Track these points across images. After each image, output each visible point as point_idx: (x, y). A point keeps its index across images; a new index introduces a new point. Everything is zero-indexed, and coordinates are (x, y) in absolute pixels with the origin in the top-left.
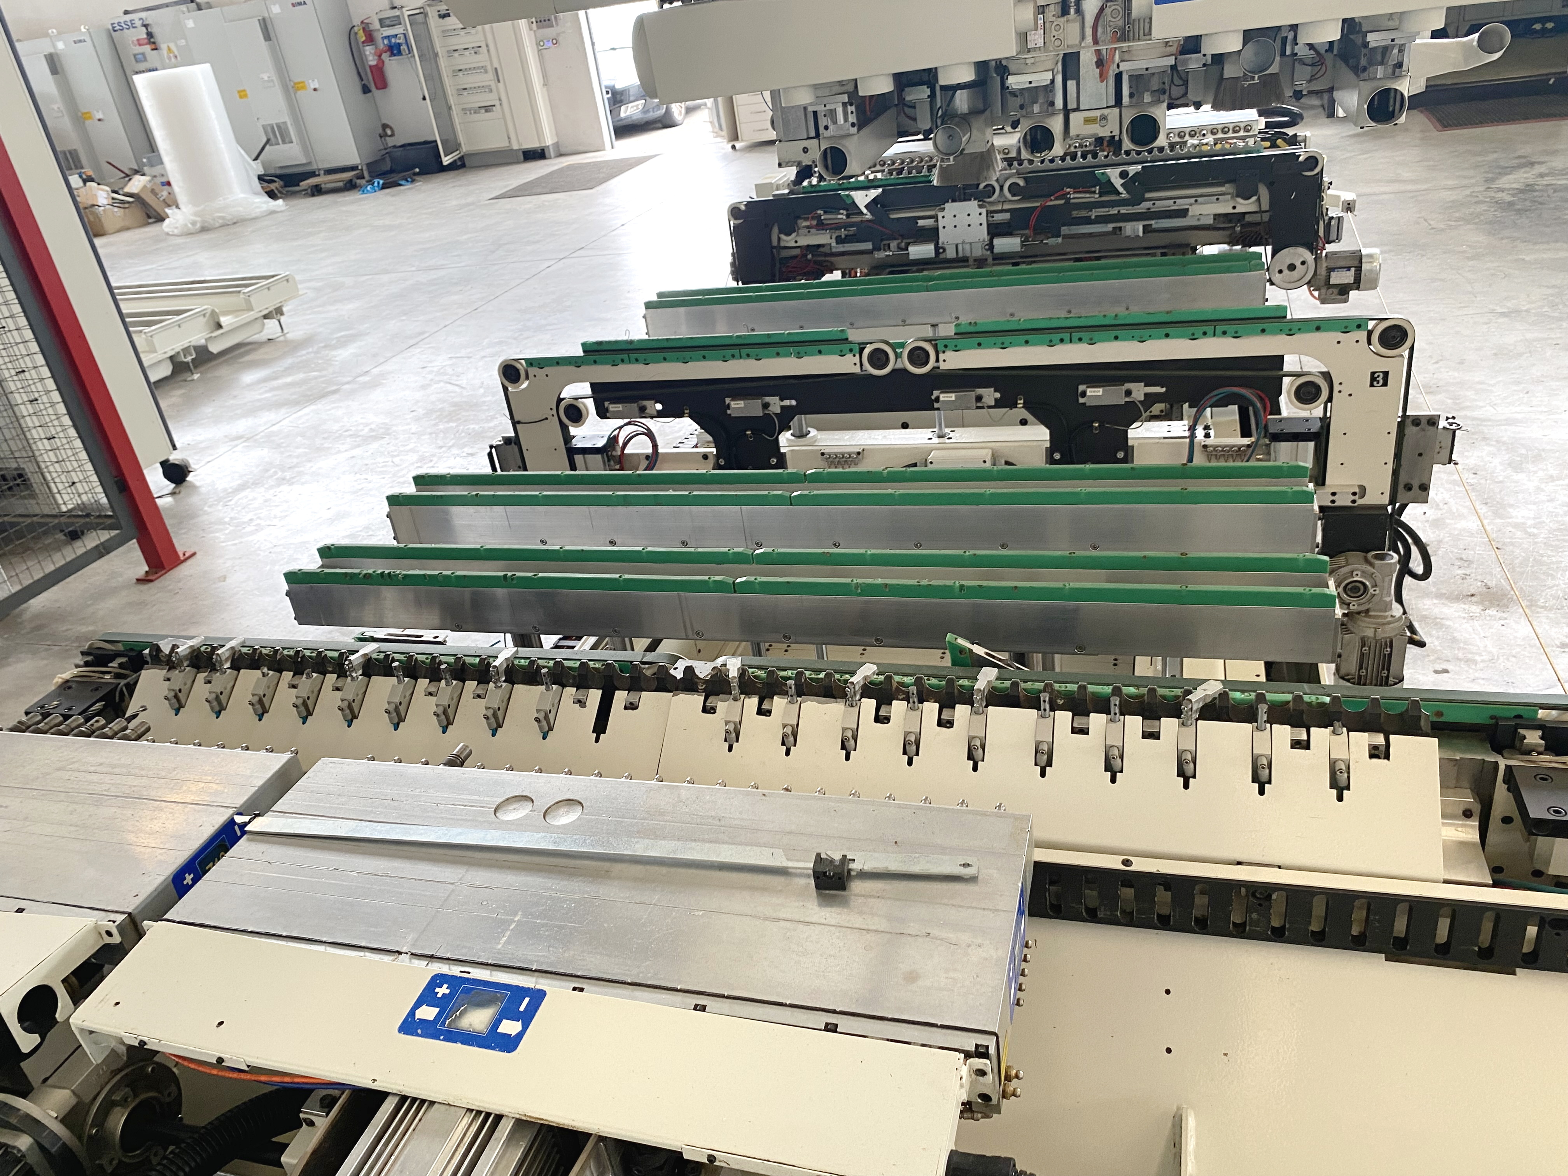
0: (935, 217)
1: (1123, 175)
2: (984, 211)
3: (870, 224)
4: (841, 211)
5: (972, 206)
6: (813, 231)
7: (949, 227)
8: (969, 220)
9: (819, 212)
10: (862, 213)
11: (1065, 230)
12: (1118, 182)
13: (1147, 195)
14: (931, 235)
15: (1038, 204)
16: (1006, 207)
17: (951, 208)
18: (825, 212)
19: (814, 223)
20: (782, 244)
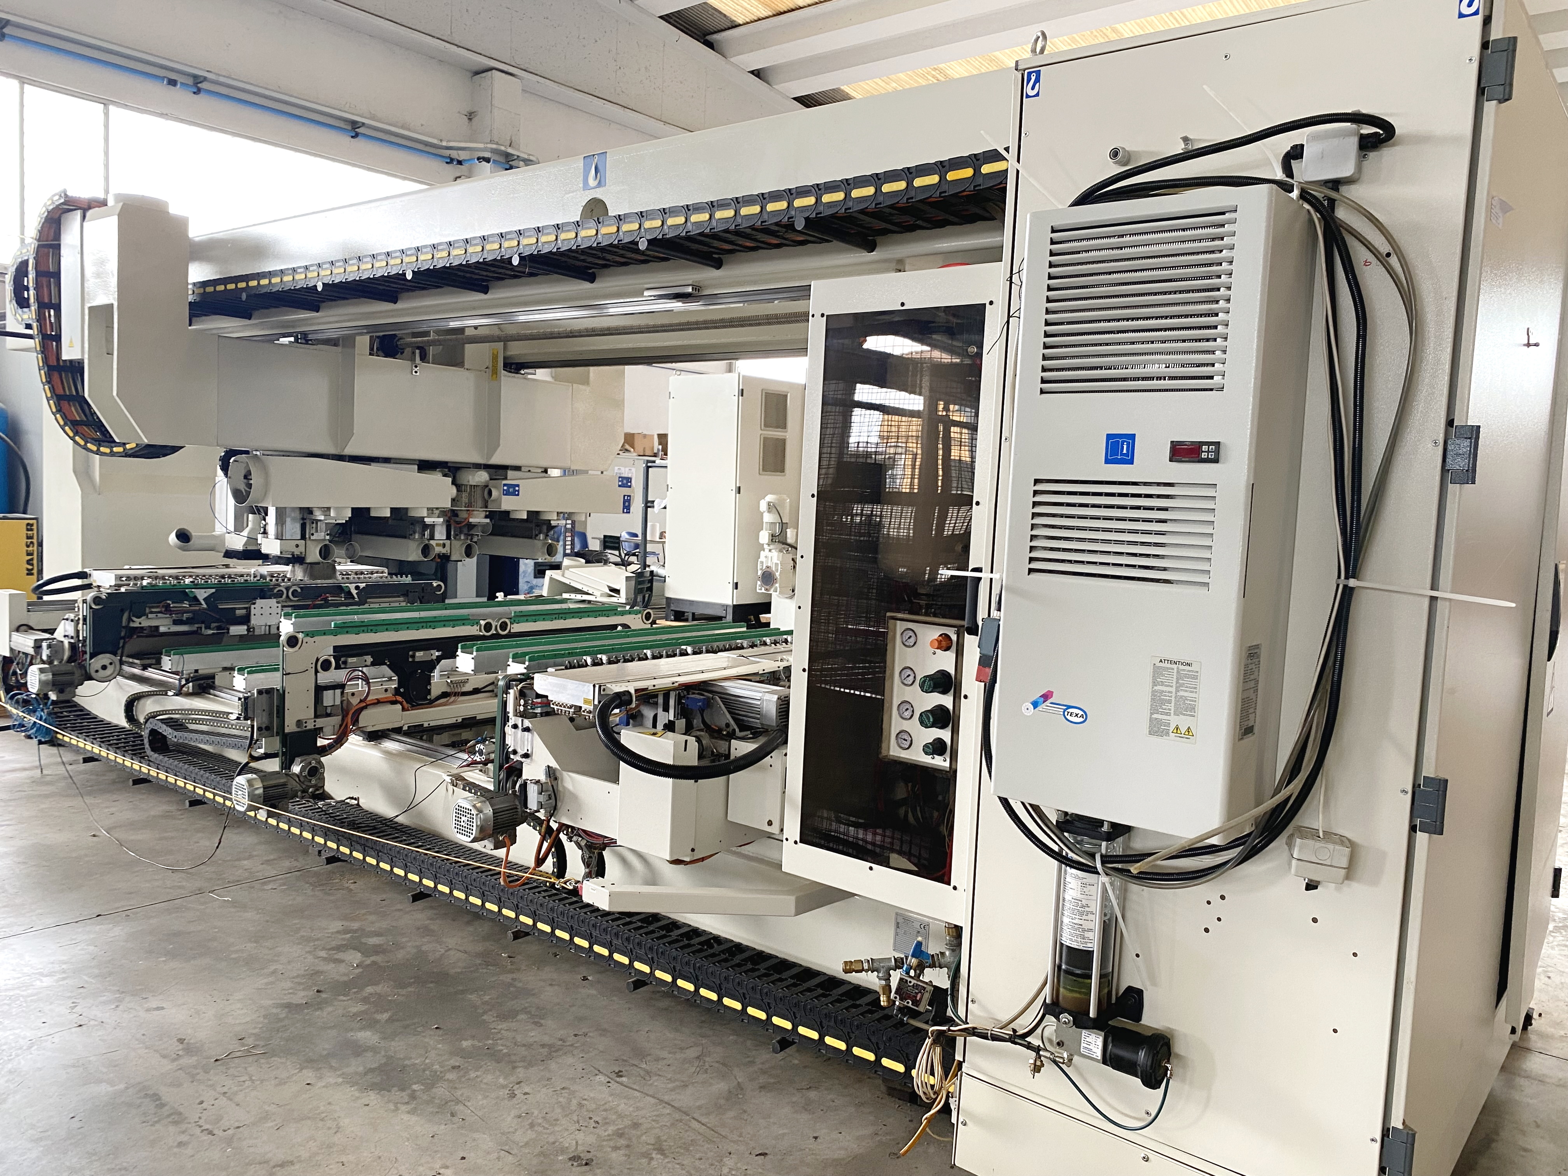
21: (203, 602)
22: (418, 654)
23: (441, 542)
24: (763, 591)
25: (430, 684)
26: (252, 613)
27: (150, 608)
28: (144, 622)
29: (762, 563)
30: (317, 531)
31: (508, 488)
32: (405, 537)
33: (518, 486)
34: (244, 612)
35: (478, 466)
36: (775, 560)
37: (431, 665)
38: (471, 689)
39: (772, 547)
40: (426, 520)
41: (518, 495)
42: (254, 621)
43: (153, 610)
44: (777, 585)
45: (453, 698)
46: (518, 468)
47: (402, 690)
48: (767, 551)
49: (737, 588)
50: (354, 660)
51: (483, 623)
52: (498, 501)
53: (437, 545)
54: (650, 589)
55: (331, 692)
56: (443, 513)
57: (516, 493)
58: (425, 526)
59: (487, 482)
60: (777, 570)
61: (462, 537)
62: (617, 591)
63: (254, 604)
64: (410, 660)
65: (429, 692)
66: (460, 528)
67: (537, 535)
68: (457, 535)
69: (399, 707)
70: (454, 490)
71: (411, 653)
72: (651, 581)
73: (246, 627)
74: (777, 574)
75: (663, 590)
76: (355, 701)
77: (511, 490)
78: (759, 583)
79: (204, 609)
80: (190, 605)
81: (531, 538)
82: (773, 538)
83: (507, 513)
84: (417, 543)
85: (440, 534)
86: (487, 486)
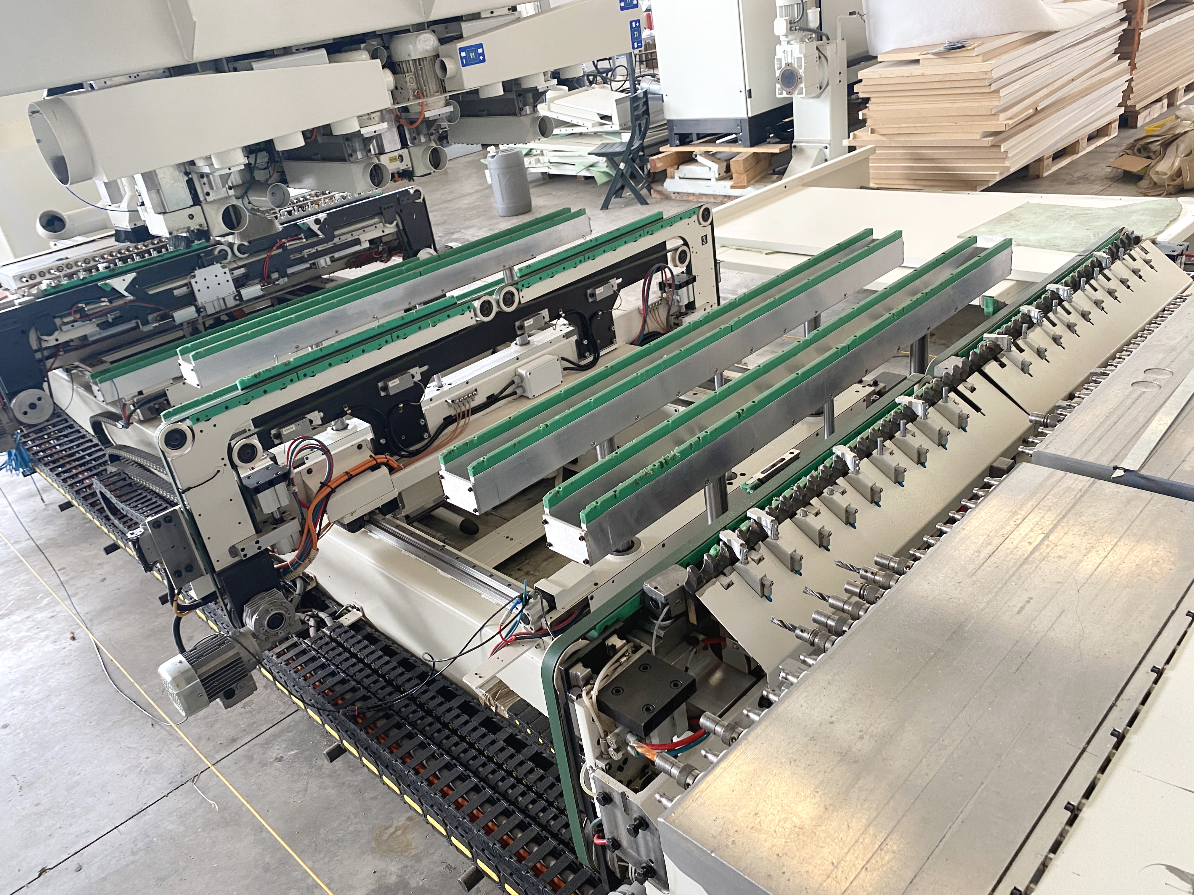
0: (189, 285)
1: (317, 221)
2: (227, 270)
3: (133, 304)
4: (103, 299)
5: (216, 268)
6: (79, 323)
7: (204, 289)
8: (217, 280)
9: (80, 305)
10: (123, 296)
11: (290, 271)
12: (315, 228)
13: (336, 233)
14: (190, 299)
15: (265, 256)
16: (241, 263)
17: (200, 273)
18: (87, 304)
19: (78, 316)
20: (44, 345)
21: (126, 294)
22: (391, 384)
23: (396, 154)
24: (785, 95)
25: (422, 416)
26: (196, 291)
27: (62, 317)
28: (62, 336)
29: (780, 60)
30: (212, 188)
31: (468, 54)
32: (343, 160)
33: (481, 46)
34: (184, 290)
35: (420, 27)
36: (797, 54)
37: (418, 390)
38: (484, 400)
39: (790, 37)
40: (363, 131)
41: (484, 61)
42: (201, 298)
43: (65, 320)
44: (803, 85)
45: (462, 422)
46: (476, 16)
47: (382, 441)
48: (784, 43)
49: (750, 97)
50: (293, 427)
51: (477, 304)
52: (458, 75)
53: (392, 160)
54: (647, 112)
55: (269, 492)
56: (384, 114)
57: (480, 59)
58: (366, 141)
59: (436, 49)
60: (801, 67)
61: (423, 140)
62: (608, 118)
63: (194, 276)
64: (383, 394)
65: (425, 428)
66: (417, 128)
67: (521, 109)
68: (415, 138)
69: (384, 470)
70: (388, 77)
71: (380, 385)
72: (646, 103)
73: (193, 309)
74: (801, 72)
75: (661, 111)
76: (314, 483)
77: (472, 55)
78: (778, 86)
79: (131, 301)
80: (110, 302)
81: (515, 114)
82: (793, 26)
83: (476, 92)
84: (363, 165)
85: (392, 142)
86: (437, 56)
